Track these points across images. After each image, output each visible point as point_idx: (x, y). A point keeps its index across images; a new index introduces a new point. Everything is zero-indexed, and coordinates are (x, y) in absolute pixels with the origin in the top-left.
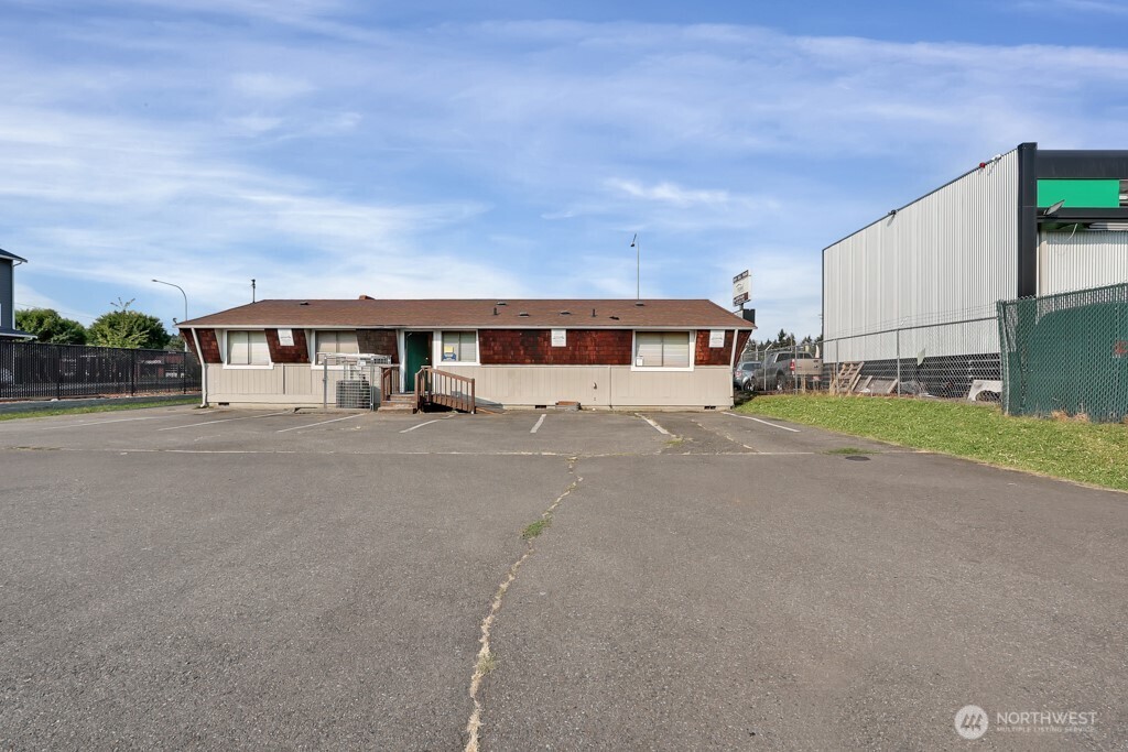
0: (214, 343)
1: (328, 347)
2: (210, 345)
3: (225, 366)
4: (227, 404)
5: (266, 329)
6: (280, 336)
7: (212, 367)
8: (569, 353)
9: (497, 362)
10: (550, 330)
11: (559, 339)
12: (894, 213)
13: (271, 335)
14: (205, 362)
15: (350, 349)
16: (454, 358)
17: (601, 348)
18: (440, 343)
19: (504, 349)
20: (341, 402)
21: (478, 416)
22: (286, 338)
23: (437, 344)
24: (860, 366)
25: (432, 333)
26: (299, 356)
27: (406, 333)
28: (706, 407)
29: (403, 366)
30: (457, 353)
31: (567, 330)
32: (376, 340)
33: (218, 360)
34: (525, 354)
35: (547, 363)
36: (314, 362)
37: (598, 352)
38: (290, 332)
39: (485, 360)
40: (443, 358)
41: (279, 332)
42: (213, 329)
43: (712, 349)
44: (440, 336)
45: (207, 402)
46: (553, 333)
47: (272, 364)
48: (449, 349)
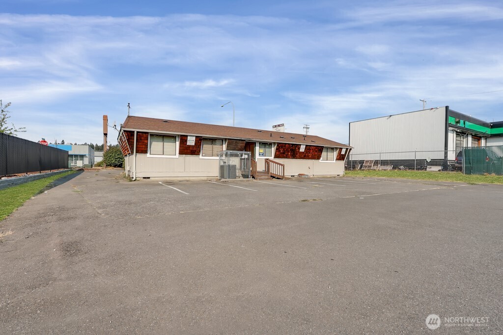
0: (146, 141)
1: (207, 147)
2: (142, 142)
3: (148, 155)
4: (149, 178)
5: (181, 135)
6: (188, 140)
7: (139, 156)
8: (304, 155)
11: (302, 149)
12: (391, 116)
13: (183, 139)
14: (136, 152)
18: (258, 148)
19: (284, 152)
22: (191, 141)
24: (374, 161)
25: (255, 143)
26: (196, 151)
28: (337, 175)
30: (264, 152)
32: (235, 145)
33: (145, 152)
34: (290, 154)
35: (296, 159)
37: (312, 154)
38: (195, 138)
39: (278, 156)
40: (259, 155)
41: (189, 137)
42: (148, 133)
44: (258, 144)
45: (136, 177)
47: (178, 155)
48: (261, 151)
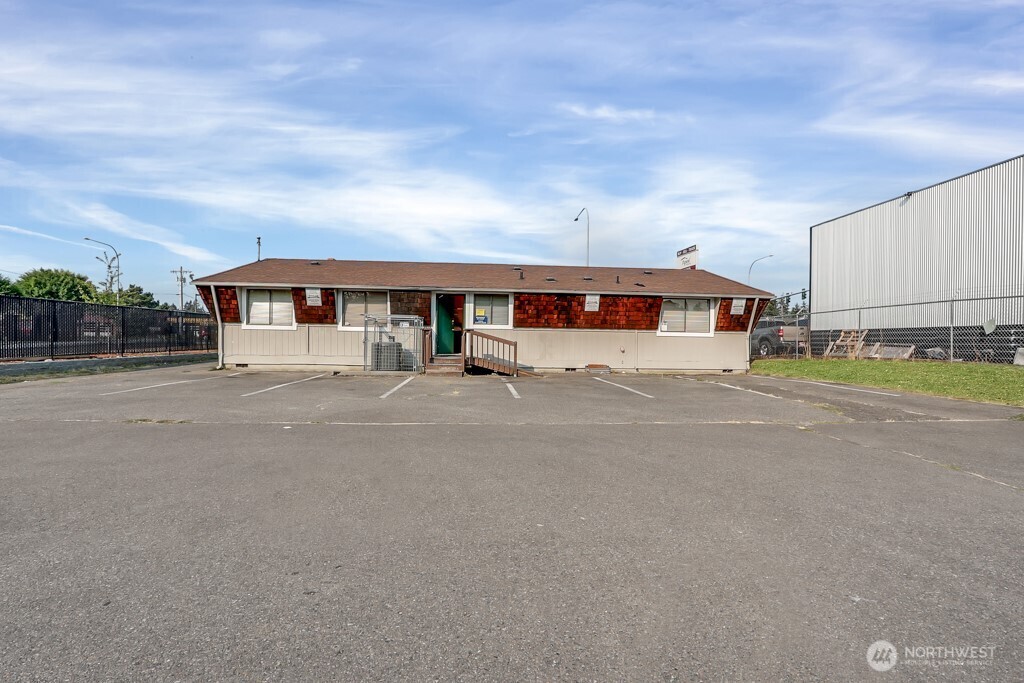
0: (234, 302)
1: (355, 309)
2: (229, 302)
3: (244, 326)
4: (246, 365)
5: (293, 289)
6: (307, 296)
7: (229, 327)
8: (601, 318)
9: (531, 326)
10: (585, 295)
11: (592, 304)
12: (910, 194)
13: (298, 294)
14: (223, 321)
15: (382, 310)
16: (485, 320)
17: (631, 314)
18: (472, 305)
19: (538, 312)
20: (377, 366)
21: (518, 379)
22: (314, 298)
23: (469, 307)
24: (865, 333)
25: (464, 295)
26: (326, 317)
27: (438, 295)
28: (724, 371)
29: (434, 328)
30: (489, 316)
31: (601, 296)
32: (407, 303)
33: (237, 319)
34: (558, 317)
35: (578, 328)
36: (341, 323)
37: (628, 317)
38: (318, 292)
39: (519, 323)
40: (475, 321)
41: (307, 291)
42: (234, 287)
43: (732, 316)
44: (472, 298)
45: (223, 364)
46: (588, 297)
47: (295, 324)
48: (481, 312)
